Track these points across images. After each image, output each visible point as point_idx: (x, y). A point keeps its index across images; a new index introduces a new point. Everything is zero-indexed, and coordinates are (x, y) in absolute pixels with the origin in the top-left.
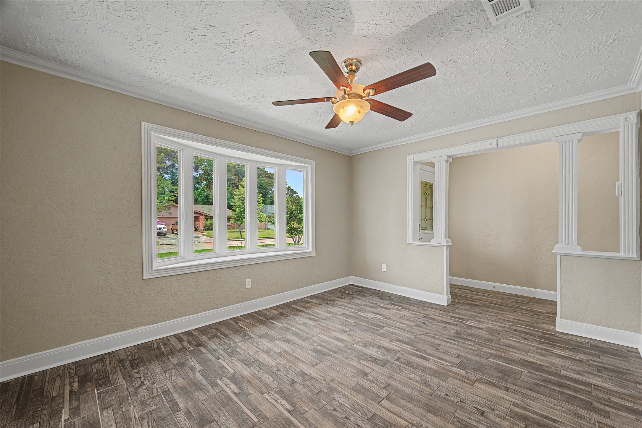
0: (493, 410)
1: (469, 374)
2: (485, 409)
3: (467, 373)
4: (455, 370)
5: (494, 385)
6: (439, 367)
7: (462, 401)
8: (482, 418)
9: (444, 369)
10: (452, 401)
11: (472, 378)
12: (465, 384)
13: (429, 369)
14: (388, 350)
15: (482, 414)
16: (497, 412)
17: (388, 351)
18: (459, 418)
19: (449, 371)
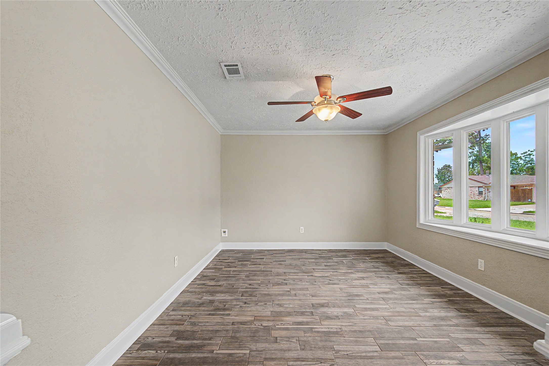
0: (241, 307)
1: (260, 325)
2: (245, 305)
3: (262, 325)
4: (271, 324)
5: (241, 323)
6: (282, 321)
7: (257, 305)
8: (246, 301)
9: (279, 321)
10: (261, 302)
11: (257, 322)
12: (259, 315)
13: (286, 316)
14: (329, 318)
15: (245, 303)
16: (239, 306)
17: (327, 317)
18: (255, 297)
19: (273, 321)
